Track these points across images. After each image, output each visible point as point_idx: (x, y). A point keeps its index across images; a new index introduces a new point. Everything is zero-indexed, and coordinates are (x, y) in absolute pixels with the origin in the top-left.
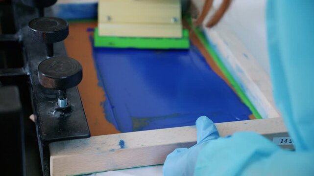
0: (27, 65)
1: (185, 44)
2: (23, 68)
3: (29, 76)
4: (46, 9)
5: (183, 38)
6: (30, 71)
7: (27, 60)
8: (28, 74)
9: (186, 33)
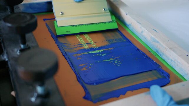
0: (5, 52)
1: (114, 26)
2: (2, 55)
3: (7, 62)
4: (15, 7)
5: (112, 21)
6: (8, 58)
7: (5, 48)
8: (7, 60)
9: (114, 18)
